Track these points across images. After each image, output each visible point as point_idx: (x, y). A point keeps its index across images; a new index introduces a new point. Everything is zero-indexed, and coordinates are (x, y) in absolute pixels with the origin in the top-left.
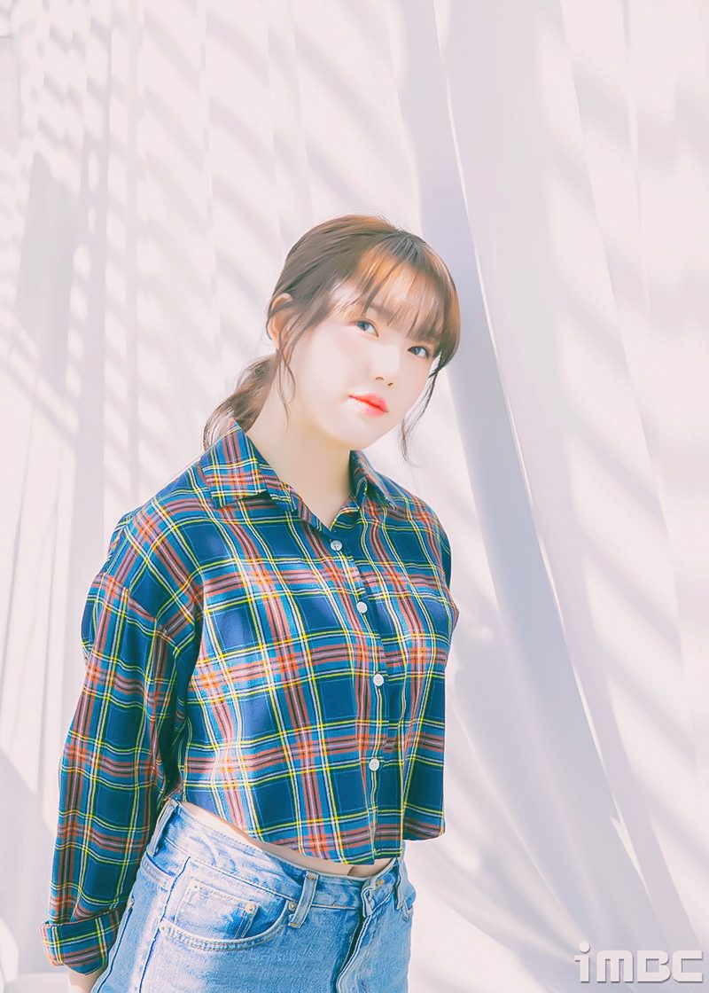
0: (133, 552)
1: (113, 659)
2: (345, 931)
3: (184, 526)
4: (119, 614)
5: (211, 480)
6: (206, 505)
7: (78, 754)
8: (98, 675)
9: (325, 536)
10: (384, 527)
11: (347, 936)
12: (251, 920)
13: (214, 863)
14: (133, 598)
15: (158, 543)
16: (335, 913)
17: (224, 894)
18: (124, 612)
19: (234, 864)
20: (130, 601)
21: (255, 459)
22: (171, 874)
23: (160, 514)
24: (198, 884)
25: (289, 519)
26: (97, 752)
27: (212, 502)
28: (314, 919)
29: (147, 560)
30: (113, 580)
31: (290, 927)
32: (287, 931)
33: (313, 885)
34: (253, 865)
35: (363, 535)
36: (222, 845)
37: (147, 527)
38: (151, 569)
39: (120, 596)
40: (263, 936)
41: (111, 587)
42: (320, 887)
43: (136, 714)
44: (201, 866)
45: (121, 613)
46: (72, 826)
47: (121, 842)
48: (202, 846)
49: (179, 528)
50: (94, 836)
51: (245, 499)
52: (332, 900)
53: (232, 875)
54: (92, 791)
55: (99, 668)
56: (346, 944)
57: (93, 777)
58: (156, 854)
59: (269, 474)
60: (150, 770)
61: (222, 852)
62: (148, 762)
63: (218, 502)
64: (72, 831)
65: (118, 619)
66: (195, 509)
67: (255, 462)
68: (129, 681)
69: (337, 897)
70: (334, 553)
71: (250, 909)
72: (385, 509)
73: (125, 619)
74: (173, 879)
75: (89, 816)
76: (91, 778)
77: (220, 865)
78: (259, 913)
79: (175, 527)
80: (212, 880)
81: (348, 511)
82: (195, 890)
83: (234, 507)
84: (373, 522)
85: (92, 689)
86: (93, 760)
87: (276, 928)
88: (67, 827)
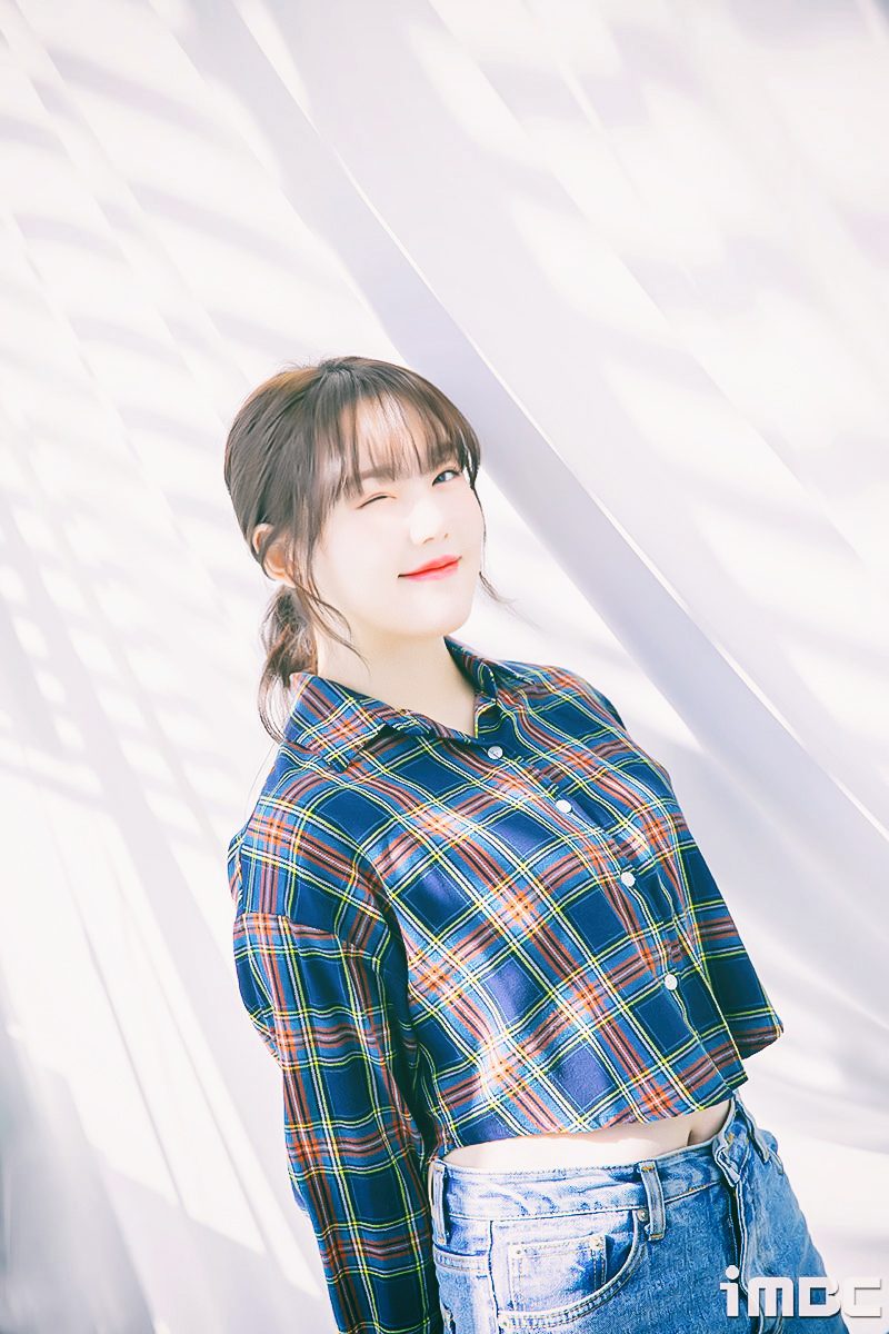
0: (270, 869)
1: (303, 1012)
2: (718, 1216)
3: (318, 807)
4: (287, 952)
5: (315, 746)
6: (327, 775)
7: (307, 1149)
8: (293, 1040)
9: (475, 748)
10: (531, 713)
11: (724, 1220)
12: (604, 1257)
13: (524, 1211)
14: (297, 922)
15: (298, 842)
16: (696, 1199)
17: (556, 1243)
18: (291, 947)
19: (549, 1200)
20: (294, 928)
21: (351, 698)
22: (479, 1253)
23: (282, 808)
24: (519, 1247)
25: (427, 747)
26: (330, 1136)
27: (332, 767)
28: (677, 1218)
29: (293, 868)
30: (260, 915)
31: (651, 1242)
32: (650, 1249)
33: (654, 1177)
34: (572, 1190)
35: (516, 729)
36: (523, 1186)
37: (274, 831)
38: (304, 877)
39: (279, 929)
40: (627, 1269)
41: (262, 925)
42: (663, 1175)
43: (358, 1066)
44: (510, 1224)
45: (289, 949)
46: (337, 1246)
47: (403, 1241)
48: (500, 1200)
49: (313, 812)
50: (367, 1248)
51: (367, 745)
52: (684, 1185)
53: (554, 1215)
54: (344, 1189)
55: (290, 1032)
56: (727, 1231)
57: (338, 1171)
58: (449, 1241)
59: (376, 707)
60: (400, 1132)
61: (527, 1195)
62: (395, 1123)
63: (339, 764)
64: (338, 1254)
65: (288, 958)
66: (317, 783)
67: (354, 702)
68: (334, 1029)
69: (689, 1178)
70: (498, 762)
71: (596, 1246)
72: (521, 692)
73: (296, 955)
74: (486, 1258)
75: (353, 1225)
76: (336, 1173)
77: (532, 1210)
78: (609, 1243)
79: (309, 813)
80: (533, 1234)
81: (484, 710)
82: (519, 1256)
83: (360, 761)
84: (518, 711)
85: (291, 1061)
86: (330, 1148)
87: (636, 1252)
88: (331, 1251)
